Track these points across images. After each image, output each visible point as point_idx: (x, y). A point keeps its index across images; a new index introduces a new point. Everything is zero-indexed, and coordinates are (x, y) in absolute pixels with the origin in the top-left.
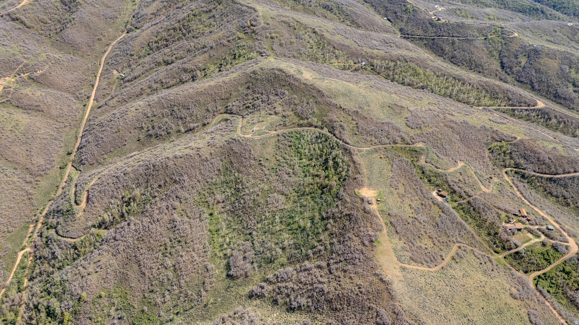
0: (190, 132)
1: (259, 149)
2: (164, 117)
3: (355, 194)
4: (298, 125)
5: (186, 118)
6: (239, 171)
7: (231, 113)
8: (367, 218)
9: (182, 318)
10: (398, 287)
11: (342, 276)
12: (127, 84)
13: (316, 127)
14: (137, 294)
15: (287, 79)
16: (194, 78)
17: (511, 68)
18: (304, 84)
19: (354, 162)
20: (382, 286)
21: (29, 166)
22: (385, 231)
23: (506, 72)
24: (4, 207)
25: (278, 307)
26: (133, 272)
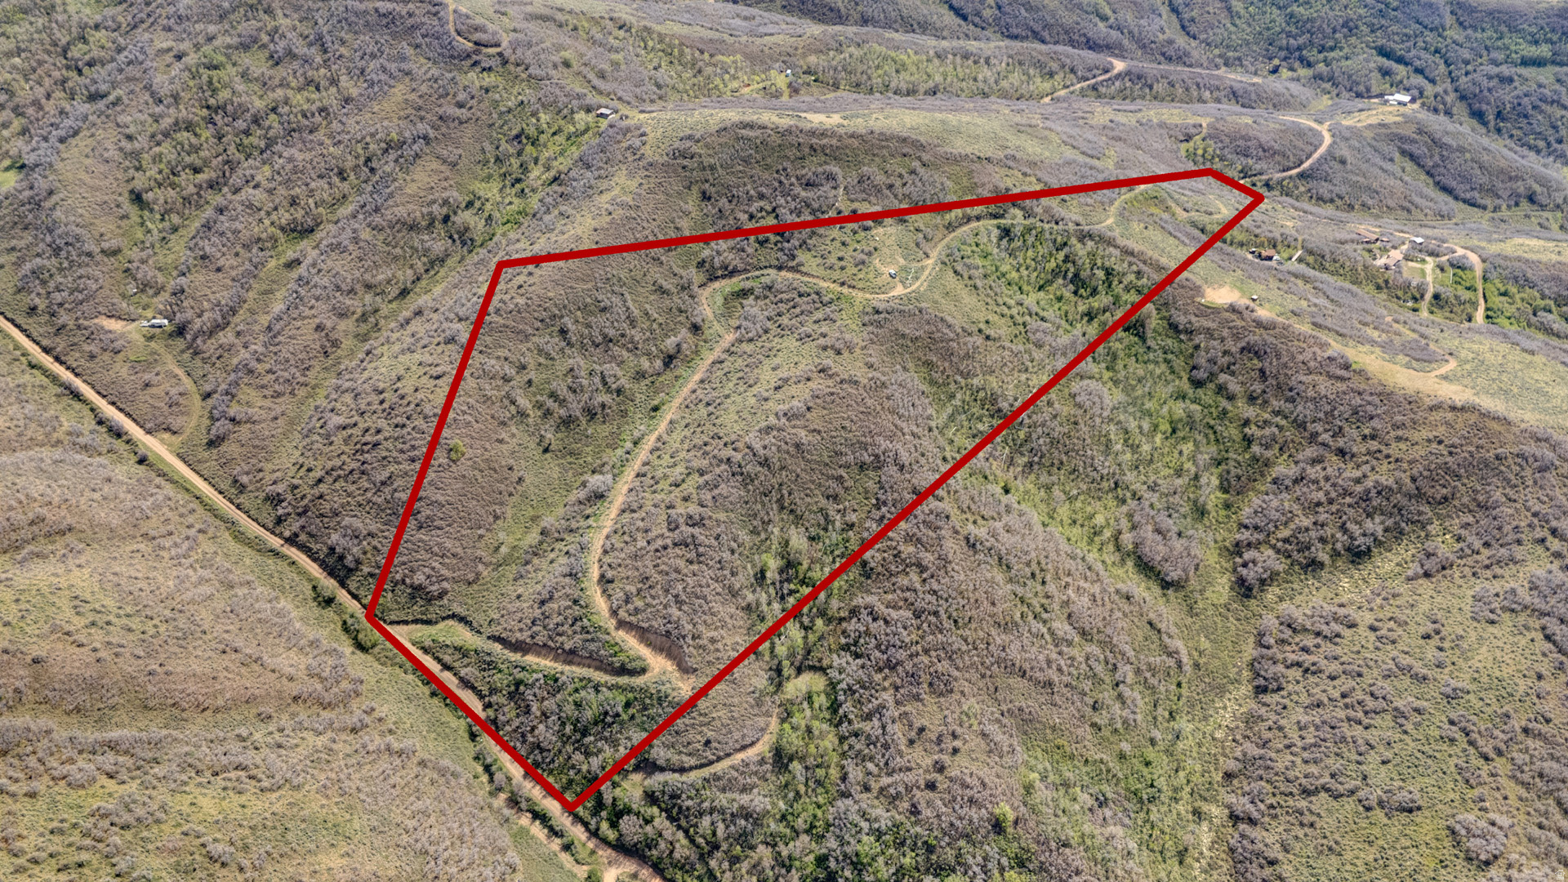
0: (678, 362)
1: (952, 308)
3: (1208, 308)
4: (946, 227)
7: (733, 273)
8: (1285, 337)
9: (1185, 718)
11: (1383, 448)
13: (978, 218)
14: (1080, 732)
16: (467, 238)
19: (1133, 254)
20: (1473, 418)
21: (294, 689)
22: (1332, 342)
25: (1327, 569)
26: (1021, 695)
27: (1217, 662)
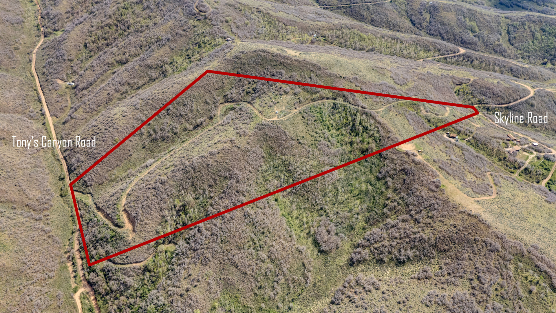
0: (199, 128)
1: (292, 129)
2: (161, 118)
3: (397, 150)
4: (312, 100)
5: (186, 115)
6: (282, 154)
7: (233, 101)
8: (421, 169)
9: (298, 303)
10: (486, 217)
11: (432, 222)
12: (85, 92)
13: (327, 99)
14: (248, 294)
15: (275, 58)
16: (164, 74)
17: (420, 24)
18: (296, 61)
19: (380, 124)
20: (474, 221)
21: (28, 202)
22: (441, 176)
23: (418, 28)
24: (30, 253)
25: (386, 264)
26: (233, 275)
27: (324, 286)
